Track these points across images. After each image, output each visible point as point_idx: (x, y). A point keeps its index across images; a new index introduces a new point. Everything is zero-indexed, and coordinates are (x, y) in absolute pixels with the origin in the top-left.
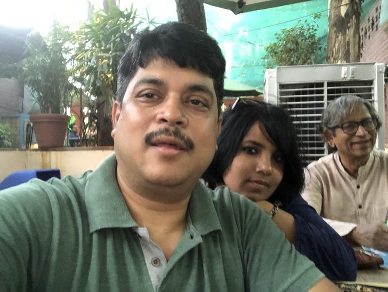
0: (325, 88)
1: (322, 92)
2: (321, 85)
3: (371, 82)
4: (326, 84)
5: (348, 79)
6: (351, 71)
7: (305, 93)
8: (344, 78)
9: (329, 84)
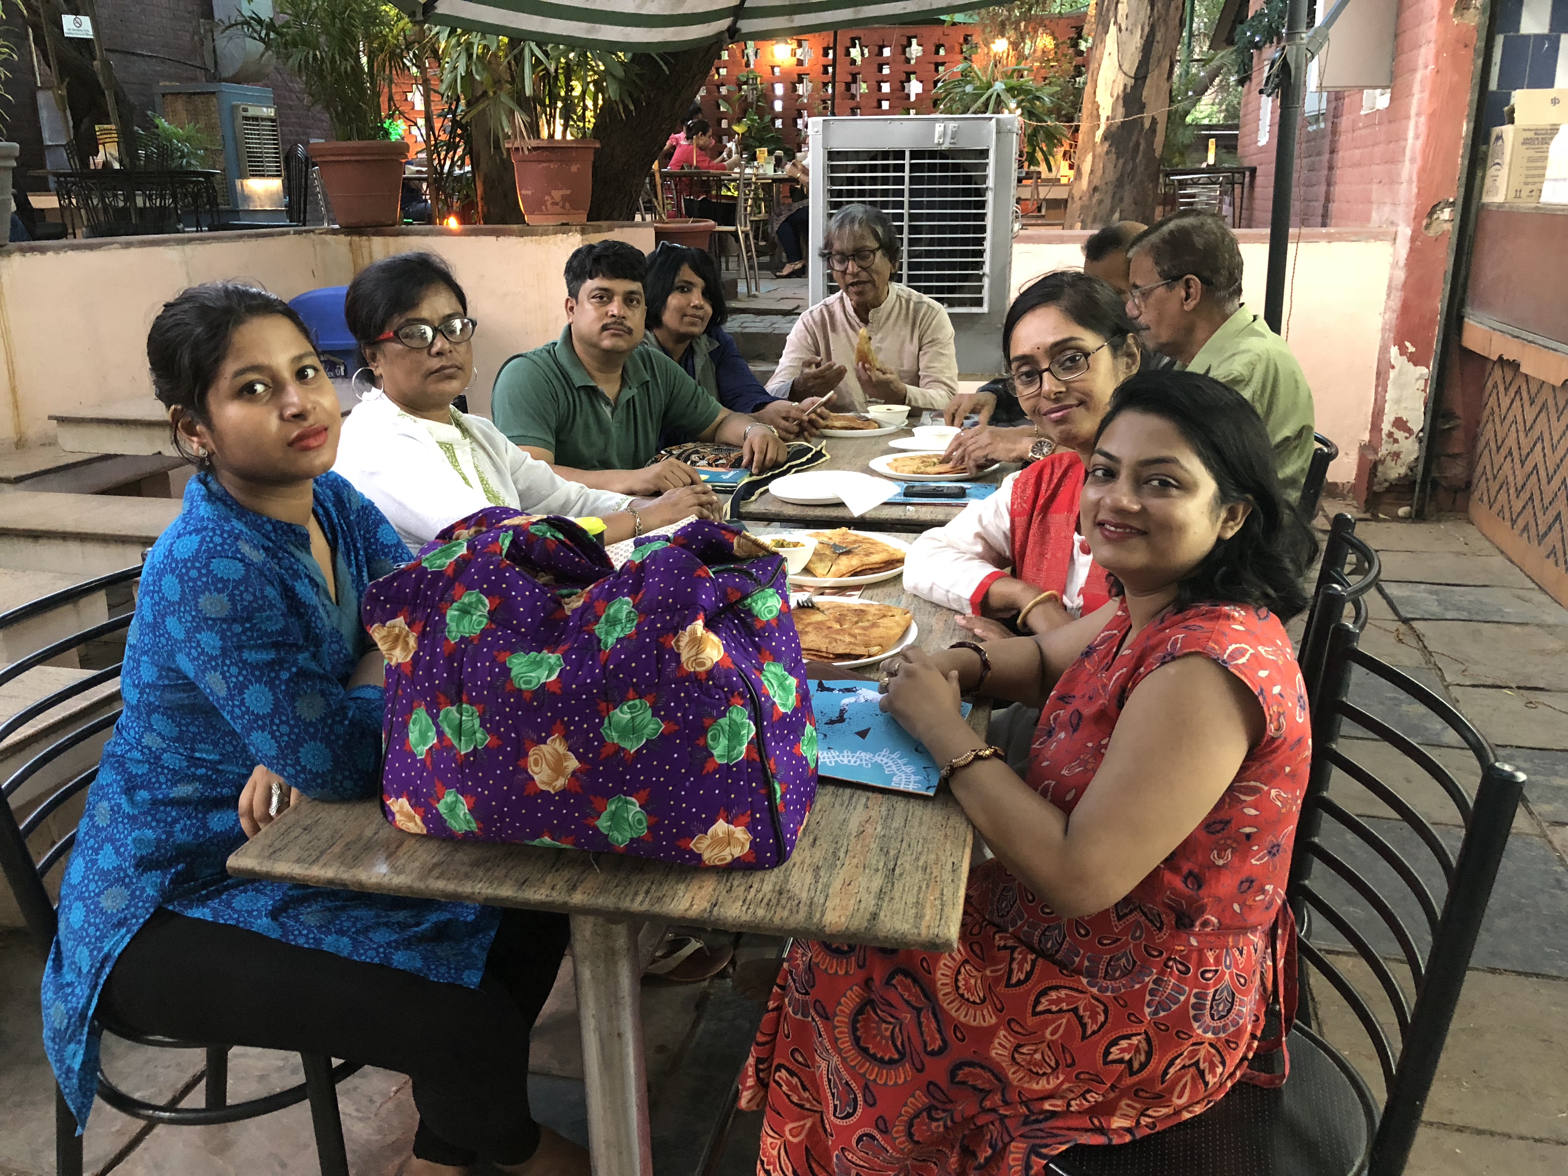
0: (907, 162)
1: (901, 168)
2: (900, 155)
3: (984, 153)
4: (907, 154)
5: (946, 146)
6: (949, 133)
7: (873, 168)
8: (939, 144)
9: (915, 154)
